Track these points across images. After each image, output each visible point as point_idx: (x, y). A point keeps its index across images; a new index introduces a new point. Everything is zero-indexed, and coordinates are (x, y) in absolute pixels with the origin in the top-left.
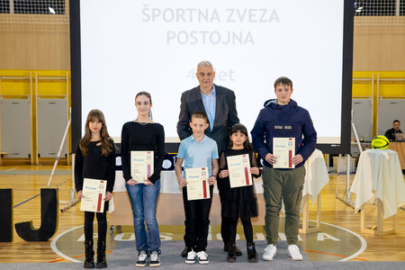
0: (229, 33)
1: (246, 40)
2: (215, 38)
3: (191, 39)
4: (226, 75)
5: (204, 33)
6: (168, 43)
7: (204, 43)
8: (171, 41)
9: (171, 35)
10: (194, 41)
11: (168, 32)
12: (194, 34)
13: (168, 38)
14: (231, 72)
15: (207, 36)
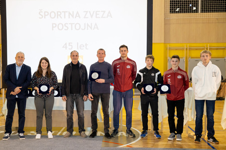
0: (85, 24)
1: (94, 28)
2: (78, 27)
3: (65, 28)
4: (84, 47)
5: (72, 24)
6: (53, 29)
7: (72, 29)
8: (54, 28)
9: (54, 25)
10: (66, 28)
11: (53, 24)
12: (66, 25)
13: (53, 27)
14: (86, 45)
15: (74, 25)
